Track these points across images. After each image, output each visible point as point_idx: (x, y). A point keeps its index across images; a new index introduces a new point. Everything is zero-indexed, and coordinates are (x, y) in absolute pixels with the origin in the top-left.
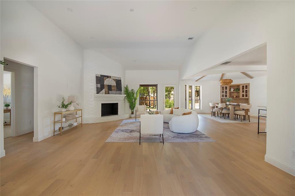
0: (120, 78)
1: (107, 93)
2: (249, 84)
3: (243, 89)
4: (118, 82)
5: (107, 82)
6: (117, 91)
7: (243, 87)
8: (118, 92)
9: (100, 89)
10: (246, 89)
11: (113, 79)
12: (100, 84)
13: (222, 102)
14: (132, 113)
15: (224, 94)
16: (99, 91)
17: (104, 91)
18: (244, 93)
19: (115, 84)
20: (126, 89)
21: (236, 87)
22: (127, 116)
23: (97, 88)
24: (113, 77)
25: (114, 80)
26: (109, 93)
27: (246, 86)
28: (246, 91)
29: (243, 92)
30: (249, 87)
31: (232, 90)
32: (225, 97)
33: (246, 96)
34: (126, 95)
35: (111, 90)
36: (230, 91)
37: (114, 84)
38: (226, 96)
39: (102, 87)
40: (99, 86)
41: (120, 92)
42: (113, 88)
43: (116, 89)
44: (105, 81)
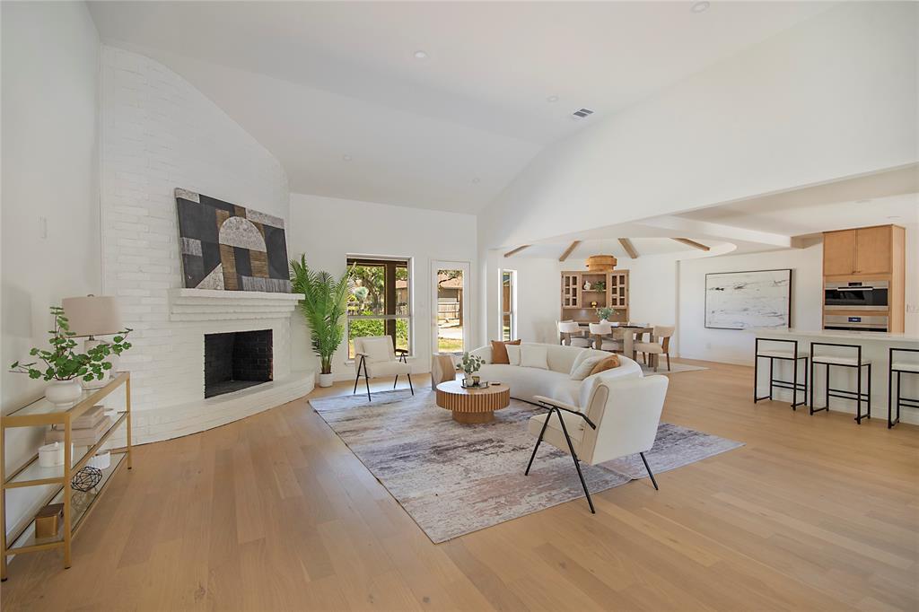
0: (281, 221)
1: (234, 284)
2: (628, 272)
3: (614, 284)
4: (275, 236)
5: (231, 233)
6: (271, 277)
7: (614, 277)
8: (275, 280)
9: (201, 264)
10: (622, 286)
11: (256, 224)
12: (199, 242)
13: (567, 315)
14: (326, 370)
15: (570, 296)
16: (193, 273)
17: (218, 274)
18: (618, 296)
19: (264, 244)
20: (302, 270)
21: (596, 280)
22: (308, 383)
23: (187, 259)
24: (255, 213)
25: (258, 227)
26: (240, 288)
27: (622, 277)
28: (622, 289)
29: (614, 291)
30: (628, 279)
31: (588, 286)
32: (571, 306)
33: (622, 302)
34: (302, 297)
35: (250, 274)
36: (583, 288)
37: (257, 244)
38: (575, 302)
39: (212, 255)
40: (195, 247)
41: (281, 281)
42: (255, 264)
43: (266, 268)
44: (222, 230)
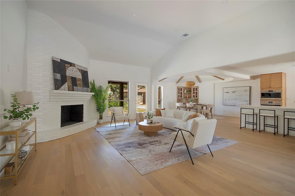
0: (87, 68)
1: (71, 89)
2: (198, 87)
3: (194, 91)
4: (85, 74)
5: (70, 72)
6: (83, 87)
7: (194, 89)
8: (85, 88)
9: (60, 82)
10: (196, 91)
11: (78, 69)
12: (60, 75)
13: (179, 101)
14: (101, 118)
15: (180, 95)
16: (58, 85)
17: (66, 85)
18: (195, 95)
19: (81, 76)
20: (93, 85)
21: (188, 89)
22: (95, 122)
23: (56, 80)
24: (78, 65)
25: (79, 71)
26: (73, 90)
27: (196, 89)
29: (194, 93)
30: (198, 89)
31: (185, 91)
32: (180, 98)
33: (196, 97)
34: (93, 94)
35: (76, 86)
36: (184, 92)
37: (79, 76)
39: (64, 79)
40: (58, 76)
41: (87, 88)
42: (78, 82)
43: (82, 84)
44: (67, 71)
